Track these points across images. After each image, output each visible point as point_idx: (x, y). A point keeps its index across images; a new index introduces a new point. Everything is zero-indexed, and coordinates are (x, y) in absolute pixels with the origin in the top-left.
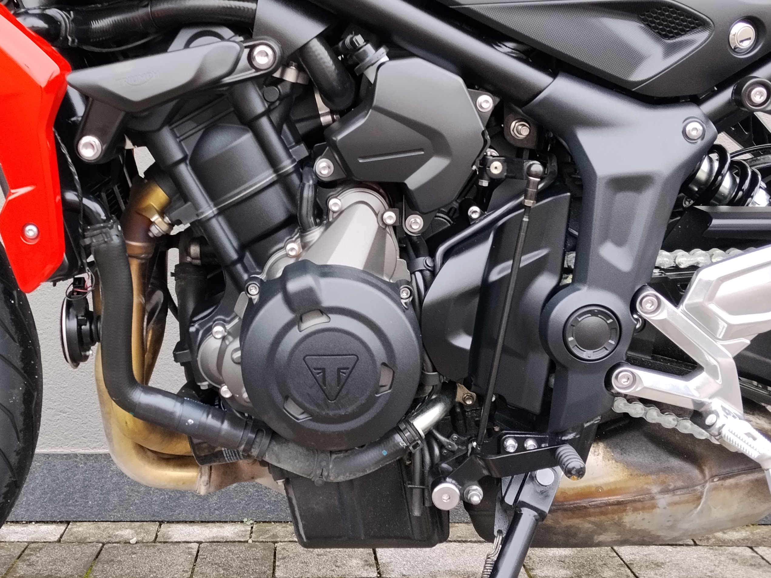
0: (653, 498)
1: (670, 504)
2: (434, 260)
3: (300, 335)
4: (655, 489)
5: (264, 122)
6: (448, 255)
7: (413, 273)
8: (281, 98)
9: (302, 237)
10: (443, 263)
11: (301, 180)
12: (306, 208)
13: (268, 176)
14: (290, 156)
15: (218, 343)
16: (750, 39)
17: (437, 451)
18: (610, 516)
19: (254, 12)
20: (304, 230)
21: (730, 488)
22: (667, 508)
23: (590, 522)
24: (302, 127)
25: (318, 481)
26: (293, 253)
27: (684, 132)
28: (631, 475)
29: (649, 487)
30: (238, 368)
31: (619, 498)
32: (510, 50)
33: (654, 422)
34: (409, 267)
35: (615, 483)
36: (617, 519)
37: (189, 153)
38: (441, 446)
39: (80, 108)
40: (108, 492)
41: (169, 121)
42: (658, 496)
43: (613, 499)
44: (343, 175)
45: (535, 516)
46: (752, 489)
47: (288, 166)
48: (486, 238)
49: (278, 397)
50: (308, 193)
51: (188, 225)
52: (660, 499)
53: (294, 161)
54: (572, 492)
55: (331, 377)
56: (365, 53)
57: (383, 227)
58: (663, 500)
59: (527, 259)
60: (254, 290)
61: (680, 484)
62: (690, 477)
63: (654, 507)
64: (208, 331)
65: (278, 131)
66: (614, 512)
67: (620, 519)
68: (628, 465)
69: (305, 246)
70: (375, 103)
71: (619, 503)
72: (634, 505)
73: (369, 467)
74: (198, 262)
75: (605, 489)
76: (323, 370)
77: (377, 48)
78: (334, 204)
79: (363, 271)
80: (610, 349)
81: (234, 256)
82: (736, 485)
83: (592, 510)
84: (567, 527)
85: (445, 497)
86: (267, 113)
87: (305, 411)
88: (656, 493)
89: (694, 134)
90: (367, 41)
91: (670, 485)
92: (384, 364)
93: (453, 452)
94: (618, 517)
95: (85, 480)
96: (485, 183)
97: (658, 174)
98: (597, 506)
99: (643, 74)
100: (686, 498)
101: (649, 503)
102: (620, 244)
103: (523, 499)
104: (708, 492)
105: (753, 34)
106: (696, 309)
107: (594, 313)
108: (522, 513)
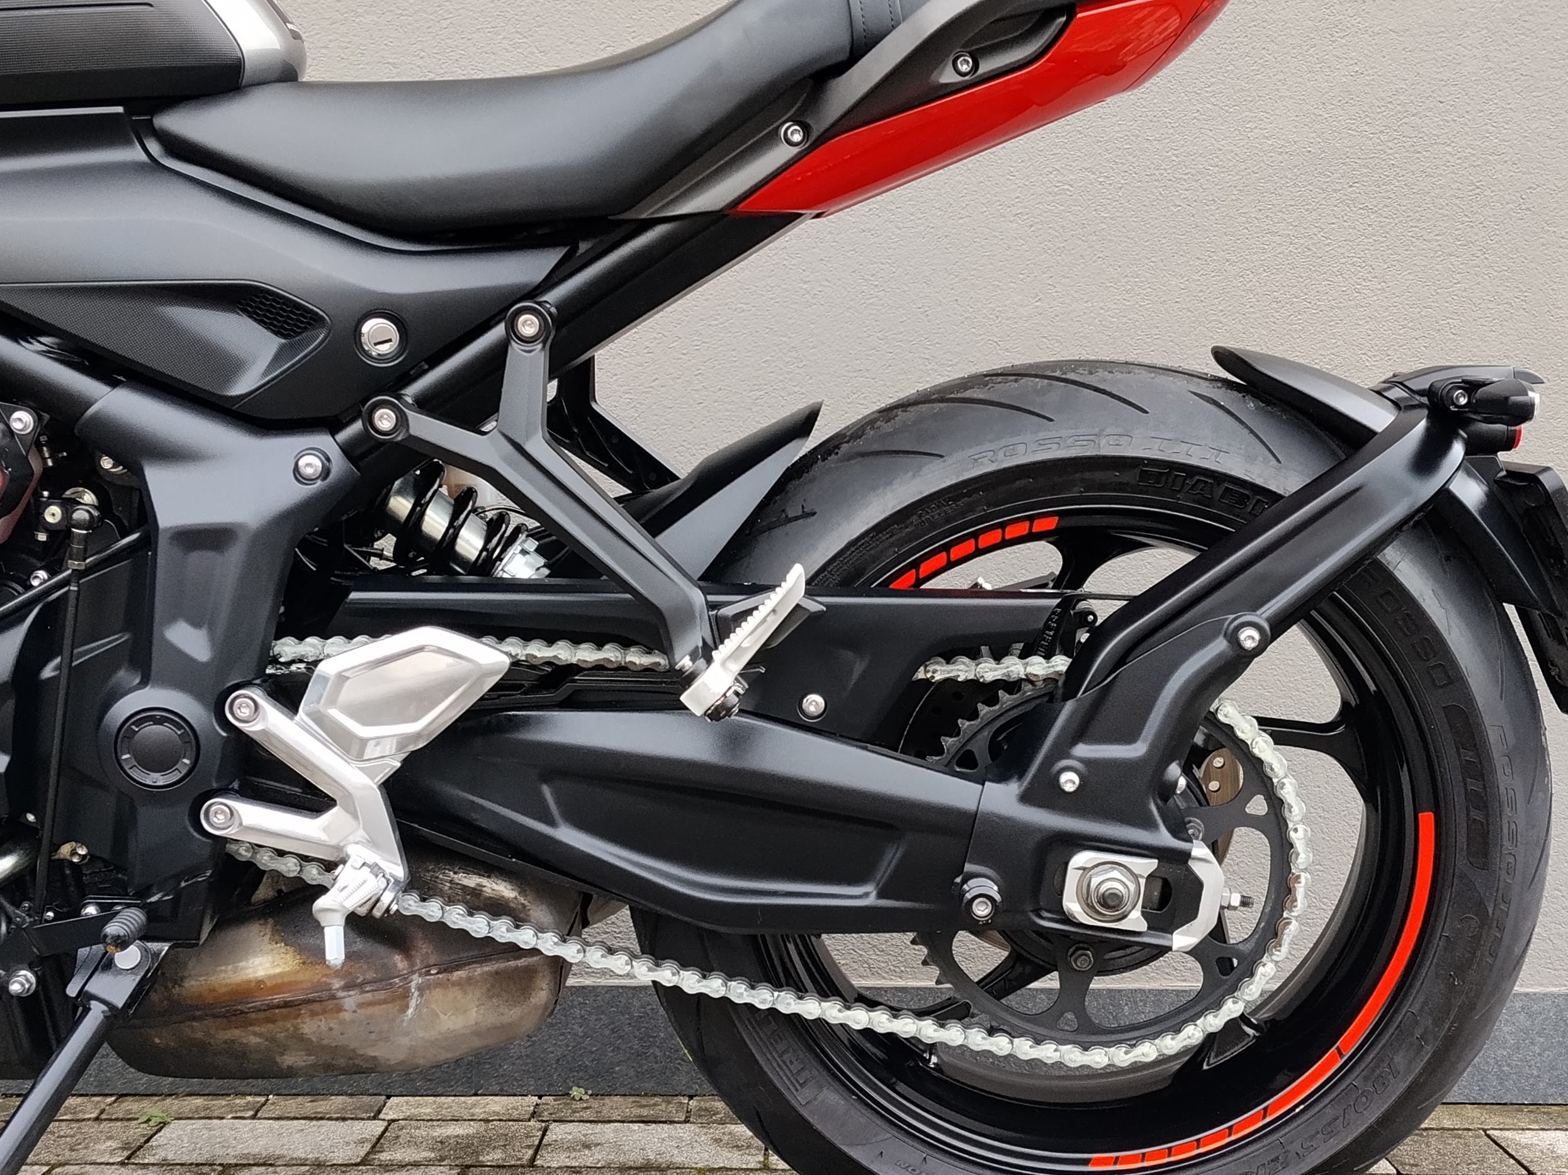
0: (333, 997)
1: (361, 1005)
4: (336, 985)
16: (390, 341)
18: (280, 1024)
21: (459, 984)
22: (359, 1011)
23: (255, 1034)
27: (296, 469)
28: (304, 963)
29: (328, 981)
31: (287, 997)
32: (44, 348)
33: (314, 883)
35: (281, 975)
36: (292, 1029)
42: (341, 994)
43: (278, 998)
45: (103, 1012)
46: (493, 986)
52: (344, 997)
54: (223, 990)
58: (350, 1000)
59: (89, 651)
61: (371, 975)
62: (384, 965)
63: (337, 1009)
66: (285, 1018)
67: (296, 1029)
71: (286, 1005)
72: (311, 1007)
75: (269, 984)
80: (184, 772)
82: (469, 980)
83: (253, 1016)
84: (225, 1042)
88: (337, 990)
89: (309, 472)
91: (358, 978)
94: (292, 1025)
96: (42, 537)
97: (242, 526)
98: (259, 1010)
99: (243, 385)
100: (381, 995)
101: (330, 1004)
102: (196, 624)
103: (91, 988)
104: (420, 989)
105: (395, 335)
106: (319, 718)
107: (160, 721)
108: (87, 1010)
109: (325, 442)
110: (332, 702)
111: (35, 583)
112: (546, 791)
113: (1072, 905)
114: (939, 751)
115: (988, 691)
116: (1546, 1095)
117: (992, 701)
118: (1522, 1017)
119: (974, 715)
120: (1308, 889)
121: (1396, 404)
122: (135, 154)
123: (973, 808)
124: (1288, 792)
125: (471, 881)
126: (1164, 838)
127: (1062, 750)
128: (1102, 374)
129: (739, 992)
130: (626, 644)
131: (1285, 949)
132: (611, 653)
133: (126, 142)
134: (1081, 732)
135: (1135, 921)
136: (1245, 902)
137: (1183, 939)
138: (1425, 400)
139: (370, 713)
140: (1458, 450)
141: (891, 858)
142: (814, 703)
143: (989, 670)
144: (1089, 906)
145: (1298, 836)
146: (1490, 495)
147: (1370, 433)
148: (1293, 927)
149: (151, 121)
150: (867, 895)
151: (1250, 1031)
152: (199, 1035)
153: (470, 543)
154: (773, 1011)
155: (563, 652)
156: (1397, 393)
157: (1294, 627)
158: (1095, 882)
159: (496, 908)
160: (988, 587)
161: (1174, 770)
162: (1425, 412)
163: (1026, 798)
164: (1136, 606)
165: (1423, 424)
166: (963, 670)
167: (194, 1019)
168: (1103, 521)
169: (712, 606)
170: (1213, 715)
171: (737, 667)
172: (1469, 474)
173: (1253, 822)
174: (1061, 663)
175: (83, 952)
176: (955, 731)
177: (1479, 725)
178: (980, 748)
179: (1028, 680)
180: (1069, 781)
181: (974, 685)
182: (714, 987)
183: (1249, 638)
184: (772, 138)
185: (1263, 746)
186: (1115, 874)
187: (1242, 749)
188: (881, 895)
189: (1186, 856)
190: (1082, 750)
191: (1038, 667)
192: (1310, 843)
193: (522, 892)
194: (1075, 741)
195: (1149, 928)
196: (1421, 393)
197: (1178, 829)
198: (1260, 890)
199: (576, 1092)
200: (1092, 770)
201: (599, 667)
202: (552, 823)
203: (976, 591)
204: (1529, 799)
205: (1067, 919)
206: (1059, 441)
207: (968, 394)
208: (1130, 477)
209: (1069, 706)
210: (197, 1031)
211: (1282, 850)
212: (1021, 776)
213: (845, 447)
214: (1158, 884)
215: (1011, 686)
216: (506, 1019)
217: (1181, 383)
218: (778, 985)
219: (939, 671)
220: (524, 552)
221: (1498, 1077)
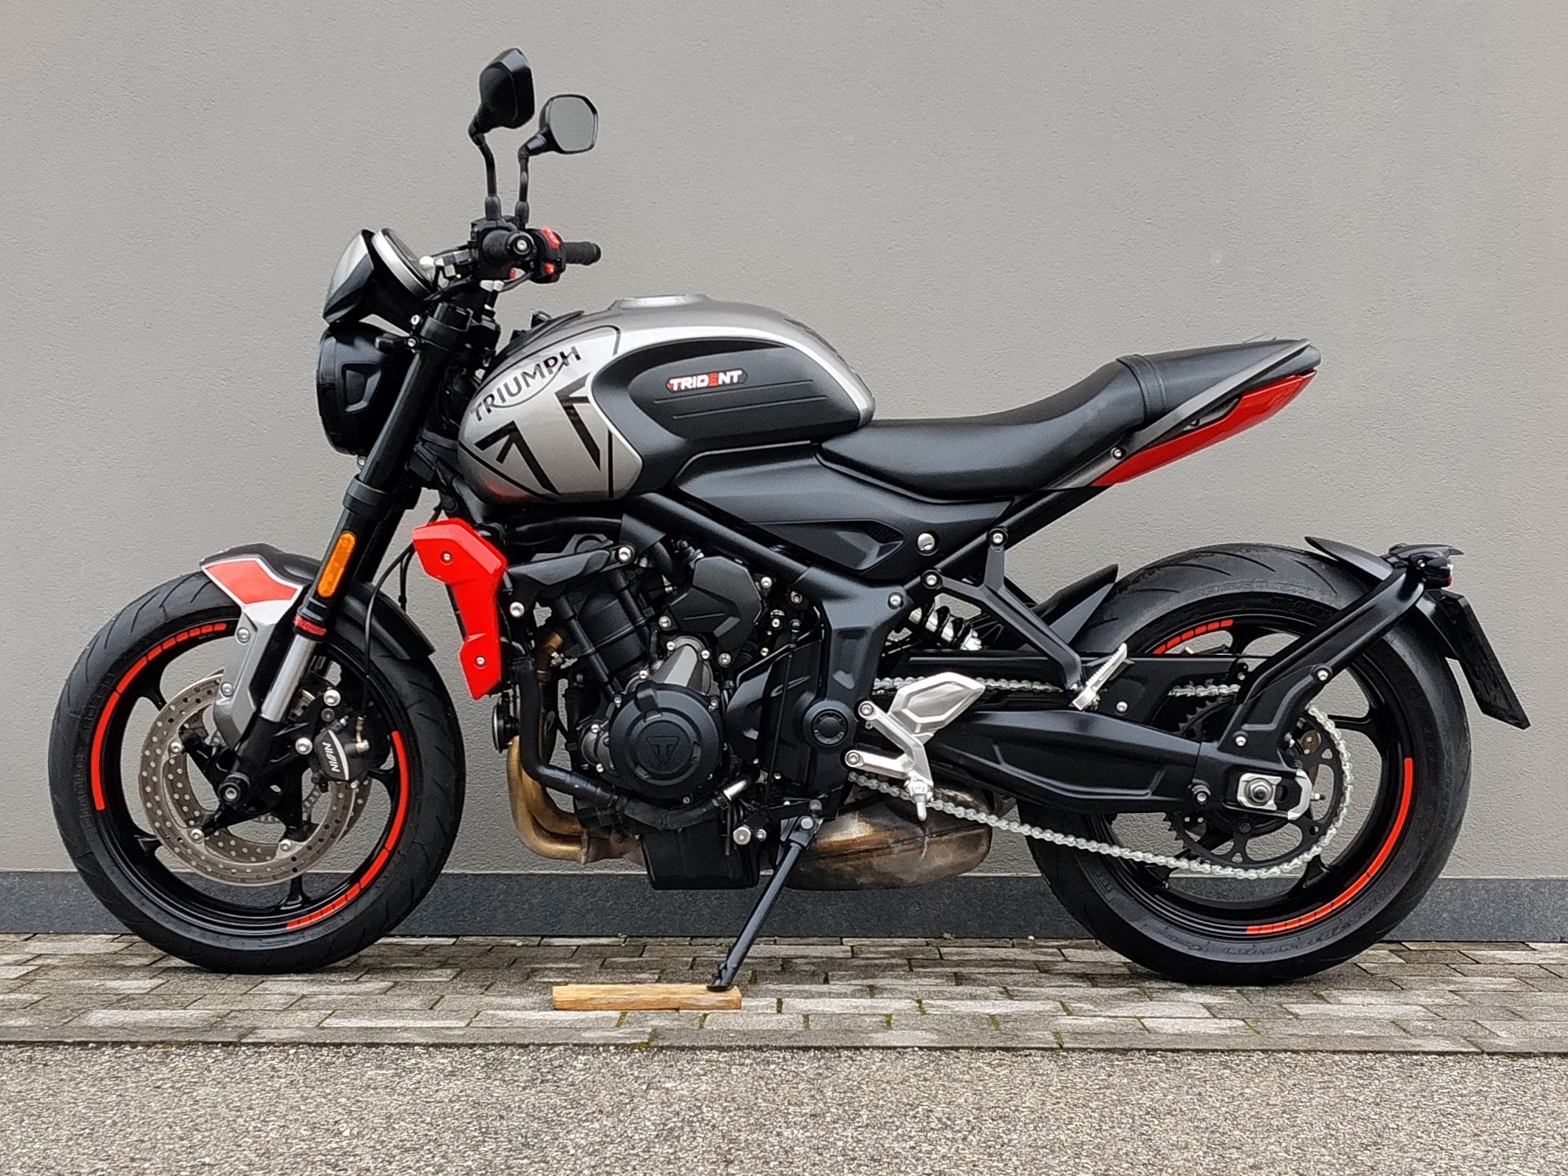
0: (889, 847)
1: (901, 851)
2: (735, 682)
3: (644, 725)
4: (891, 841)
5: (626, 592)
6: (744, 679)
7: (721, 691)
8: (637, 577)
9: (650, 667)
10: (741, 683)
11: (650, 629)
12: (653, 648)
13: (628, 628)
14: (643, 615)
15: (595, 736)
16: (931, 544)
17: (742, 813)
18: (862, 861)
19: (620, 525)
20: (652, 662)
21: (946, 842)
22: (900, 855)
23: (849, 866)
24: (653, 595)
25: (660, 828)
26: (643, 677)
27: (889, 602)
28: (874, 832)
29: (887, 840)
30: (607, 749)
31: (867, 847)
34: (719, 687)
35: (865, 838)
36: (867, 864)
37: (577, 612)
38: (745, 809)
39: (508, 584)
40: (495, 909)
41: (564, 593)
43: (863, 847)
44: (675, 627)
45: (798, 849)
46: (962, 843)
47: (642, 621)
48: (766, 670)
49: (631, 764)
50: (654, 639)
51: (576, 660)
52: (894, 847)
53: (645, 617)
54: (836, 844)
55: (663, 751)
56: (689, 552)
57: (701, 662)
58: (897, 848)
59: (793, 684)
60: (618, 701)
61: (907, 837)
62: (913, 833)
63: (891, 853)
64: (589, 729)
65: (636, 598)
66: (864, 858)
67: (869, 864)
68: (873, 825)
69: (651, 672)
70: (694, 583)
71: (867, 851)
72: (878, 852)
73: (694, 820)
74: (581, 686)
75: (858, 841)
76: (658, 746)
77: (696, 549)
78: (671, 645)
79: (687, 688)
80: (840, 738)
81: (606, 679)
82: (950, 841)
83: (849, 857)
84: (836, 872)
85: (742, 837)
86: (627, 588)
87: (649, 773)
88: (891, 844)
89: (895, 603)
90: (690, 545)
91: (900, 838)
92: (695, 743)
93: (752, 812)
94: (868, 862)
95: (474, 898)
96: (770, 633)
97: (869, 628)
98: (853, 853)
99: (866, 565)
100: (912, 846)
101: (887, 851)
102: (847, 672)
103: (791, 837)
104: (929, 844)
105: (933, 541)
106: (898, 715)
107: (830, 715)
108: (790, 847)
109: (900, 589)
110: (905, 707)
111: (764, 654)
112: (996, 748)
113: (1242, 798)
114: (1178, 729)
115: (1200, 701)
116: (1497, 936)
117: (1203, 705)
118: (1483, 892)
119: (1194, 712)
120: (1351, 793)
121: (1393, 565)
122: (813, 461)
123: (1196, 753)
124: (1342, 748)
125: (952, 793)
126: (1285, 767)
127: (1237, 727)
128: (1253, 552)
129: (1082, 844)
130: (1032, 680)
131: (1341, 821)
132: (1025, 684)
133: (810, 457)
134: (1245, 720)
135: (1271, 805)
136: (1322, 798)
137: (1292, 815)
138: (1406, 563)
139: (920, 711)
140: (1421, 587)
141: (1157, 779)
142: (1122, 706)
143: (1202, 692)
144: (1249, 798)
145: (1347, 768)
146: (1437, 608)
147: (1379, 581)
148: (1345, 811)
149: (820, 446)
150: (1147, 794)
151: (1325, 870)
152: (823, 867)
153: (948, 633)
154: (1098, 853)
155: (1003, 684)
156: (1393, 560)
157: (1345, 671)
158: (1252, 787)
159: (966, 805)
160: (1191, 652)
161: (1288, 736)
162: (1405, 569)
163: (1220, 749)
164: (1271, 661)
165: (1404, 576)
166: (1189, 691)
167: (822, 858)
168: (1252, 621)
169: (1083, 662)
170: (1307, 711)
171: (1096, 689)
172: (1427, 598)
173: (1325, 762)
174: (1235, 688)
175: (784, 822)
176: (1185, 720)
177: (1432, 716)
178: (1197, 727)
179: (1220, 695)
180: (1241, 741)
181: (1195, 697)
182: (1070, 841)
183: (1323, 675)
184: (1108, 455)
185: (1330, 726)
186: (1262, 783)
187: (1320, 728)
188: (1154, 794)
189: (1294, 775)
190: (1246, 727)
191: (1224, 689)
192: (1352, 772)
193: (976, 799)
194: (1243, 723)
195: (1278, 809)
196: (1405, 559)
197: (1290, 763)
198: (1329, 794)
199: (946, 935)
200: (1250, 735)
201: (1019, 691)
202: (998, 762)
203: (1185, 654)
204: (1457, 751)
205: (1239, 805)
206: (1234, 585)
207: (1189, 562)
208: (1268, 601)
209: (1240, 707)
210: (821, 864)
211: (1339, 775)
212: (1218, 739)
213: (1130, 587)
214: (1281, 788)
215: (1212, 698)
216: (965, 860)
217: (1290, 557)
218: (1100, 841)
219: (1178, 692)
220: (973, 637)
221: (1470, 927)
